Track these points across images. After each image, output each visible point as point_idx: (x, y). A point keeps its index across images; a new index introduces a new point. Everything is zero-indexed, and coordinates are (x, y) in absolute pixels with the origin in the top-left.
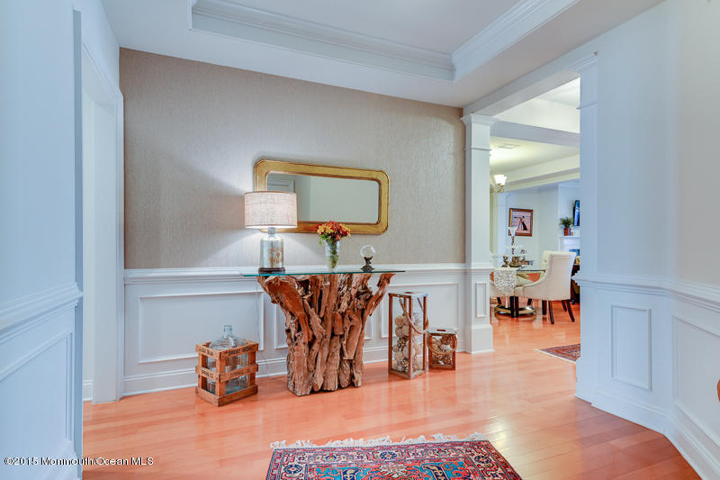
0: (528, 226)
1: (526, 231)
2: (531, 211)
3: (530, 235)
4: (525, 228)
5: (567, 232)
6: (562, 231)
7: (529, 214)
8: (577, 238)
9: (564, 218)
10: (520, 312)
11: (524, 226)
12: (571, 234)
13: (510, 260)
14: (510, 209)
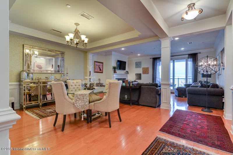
0: (101, 69)
1: (101, 71)
2: (102, 63)
3: (102, 73)
4: (100, 70)
5: (115, 72)
6: (113, 71)
7: (102, 64)
8: (118, 74)
9: (114, 66)
10: (93, 118)
11: (100, 69)
12: (116, 72)
13: (88, 86)
14: (95, 61)
